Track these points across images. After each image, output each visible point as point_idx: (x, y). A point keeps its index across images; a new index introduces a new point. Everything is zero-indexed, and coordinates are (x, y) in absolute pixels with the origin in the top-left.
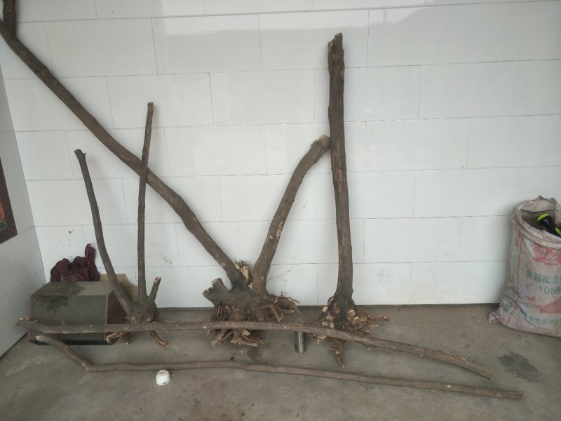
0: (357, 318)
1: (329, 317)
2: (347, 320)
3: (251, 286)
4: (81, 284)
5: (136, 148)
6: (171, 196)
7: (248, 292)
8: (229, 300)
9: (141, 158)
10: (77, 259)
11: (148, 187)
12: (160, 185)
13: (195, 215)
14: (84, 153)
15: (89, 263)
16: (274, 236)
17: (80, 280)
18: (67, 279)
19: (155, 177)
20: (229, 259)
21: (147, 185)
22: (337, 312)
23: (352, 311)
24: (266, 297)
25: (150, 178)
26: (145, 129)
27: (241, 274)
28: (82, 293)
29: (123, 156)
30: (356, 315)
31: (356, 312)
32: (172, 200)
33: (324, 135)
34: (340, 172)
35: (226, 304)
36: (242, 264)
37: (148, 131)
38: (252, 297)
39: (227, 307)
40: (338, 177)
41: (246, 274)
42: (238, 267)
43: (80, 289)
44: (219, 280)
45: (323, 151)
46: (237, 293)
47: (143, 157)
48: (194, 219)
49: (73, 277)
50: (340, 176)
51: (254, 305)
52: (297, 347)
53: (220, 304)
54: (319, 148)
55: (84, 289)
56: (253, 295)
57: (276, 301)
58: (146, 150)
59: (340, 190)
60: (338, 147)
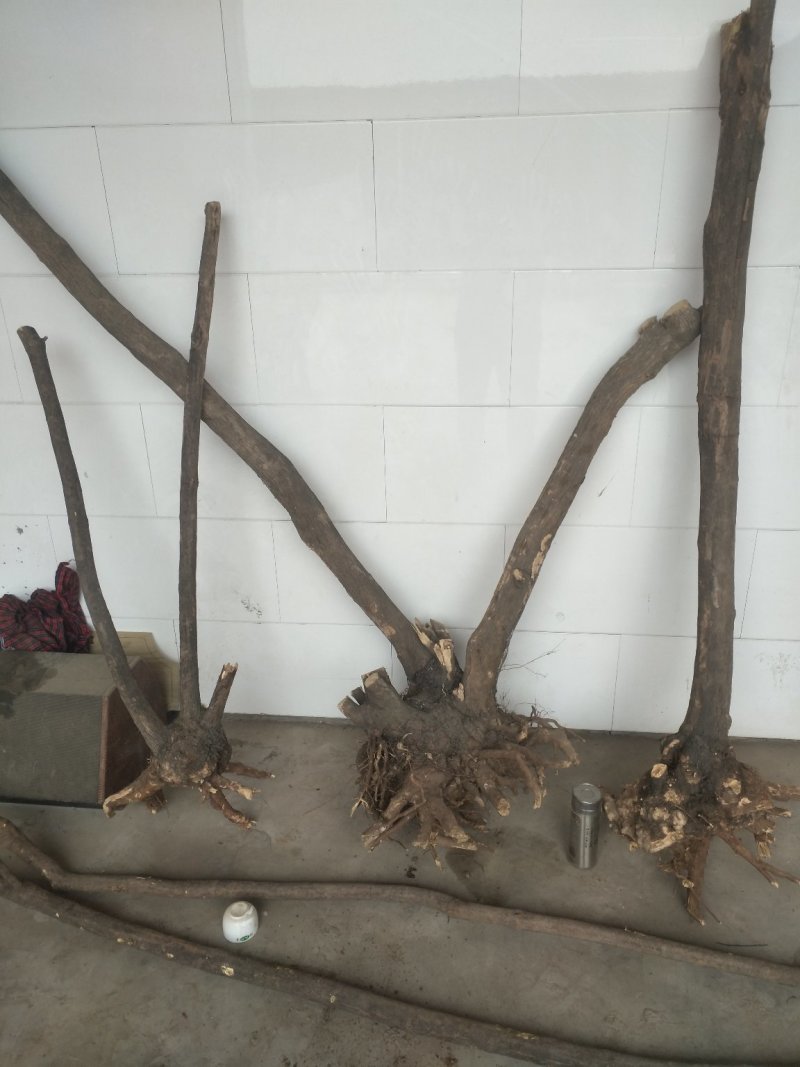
0: (746, 800)
1: (671, 796)
2: (717, 803)
3: (460, 693)
4: (46, 659)
5: (175, 328)
6: (263, 457)
7: (453, 708)
8: (405, 729)
9: (186, 355)
10: (39, 594)
11: (204, 429)
12: (237, 428)
13: (322, 508)
14: (42, 336)
15: (65, 606)
16: (527, 572)
17: (44, 647)
18: (13, 645)
19: (225, 406)
20: (402, 618)
21: (203, 425)
22: (690, 782)
23: (734, 782)
24: (497, 723)
25: (210, 408)
26: (196, 279)
27: (434, 657)
28: (49, 687)
29: (143, 349)
30: (744, 793)
31: (744, 785)
32: (265, 467)
33: (685, 301)
34: (724, 406)
35: (399, 739)
36: (436, 631)
37: (206, 283)
38: (463, 721)
39: (400, 746)
40: (716, 422)
41: (446, 658)
42: (425, 639)
43: (42, 674)
44: (382, 674)
45: (677, 346)
46: (425, 710)
47: (193, 350)
48: (321, 516)
49: (29, 641)
50: (724, 417)
51: (470, 744)
52: (572, 854)
53: (384, 737)
54: (668, 339)
55: (53, 674)
56: (467, 717)
57: (523, 736)
58: (200, 334)
59: (718, 459)
60: (725, 336)
